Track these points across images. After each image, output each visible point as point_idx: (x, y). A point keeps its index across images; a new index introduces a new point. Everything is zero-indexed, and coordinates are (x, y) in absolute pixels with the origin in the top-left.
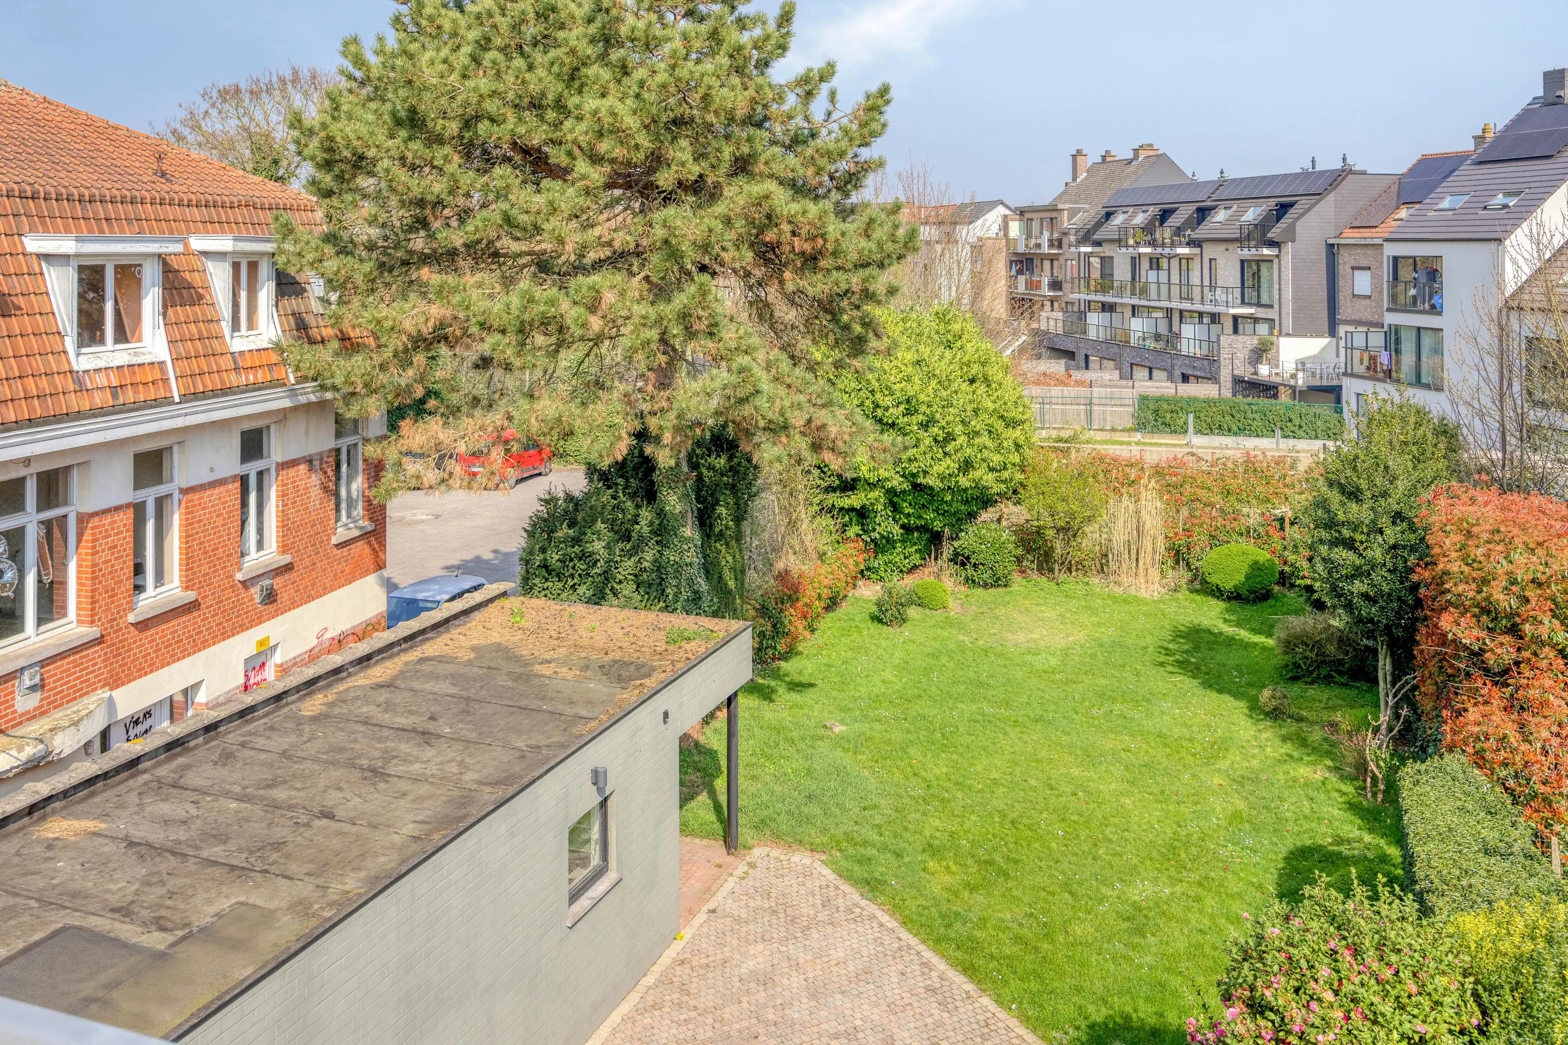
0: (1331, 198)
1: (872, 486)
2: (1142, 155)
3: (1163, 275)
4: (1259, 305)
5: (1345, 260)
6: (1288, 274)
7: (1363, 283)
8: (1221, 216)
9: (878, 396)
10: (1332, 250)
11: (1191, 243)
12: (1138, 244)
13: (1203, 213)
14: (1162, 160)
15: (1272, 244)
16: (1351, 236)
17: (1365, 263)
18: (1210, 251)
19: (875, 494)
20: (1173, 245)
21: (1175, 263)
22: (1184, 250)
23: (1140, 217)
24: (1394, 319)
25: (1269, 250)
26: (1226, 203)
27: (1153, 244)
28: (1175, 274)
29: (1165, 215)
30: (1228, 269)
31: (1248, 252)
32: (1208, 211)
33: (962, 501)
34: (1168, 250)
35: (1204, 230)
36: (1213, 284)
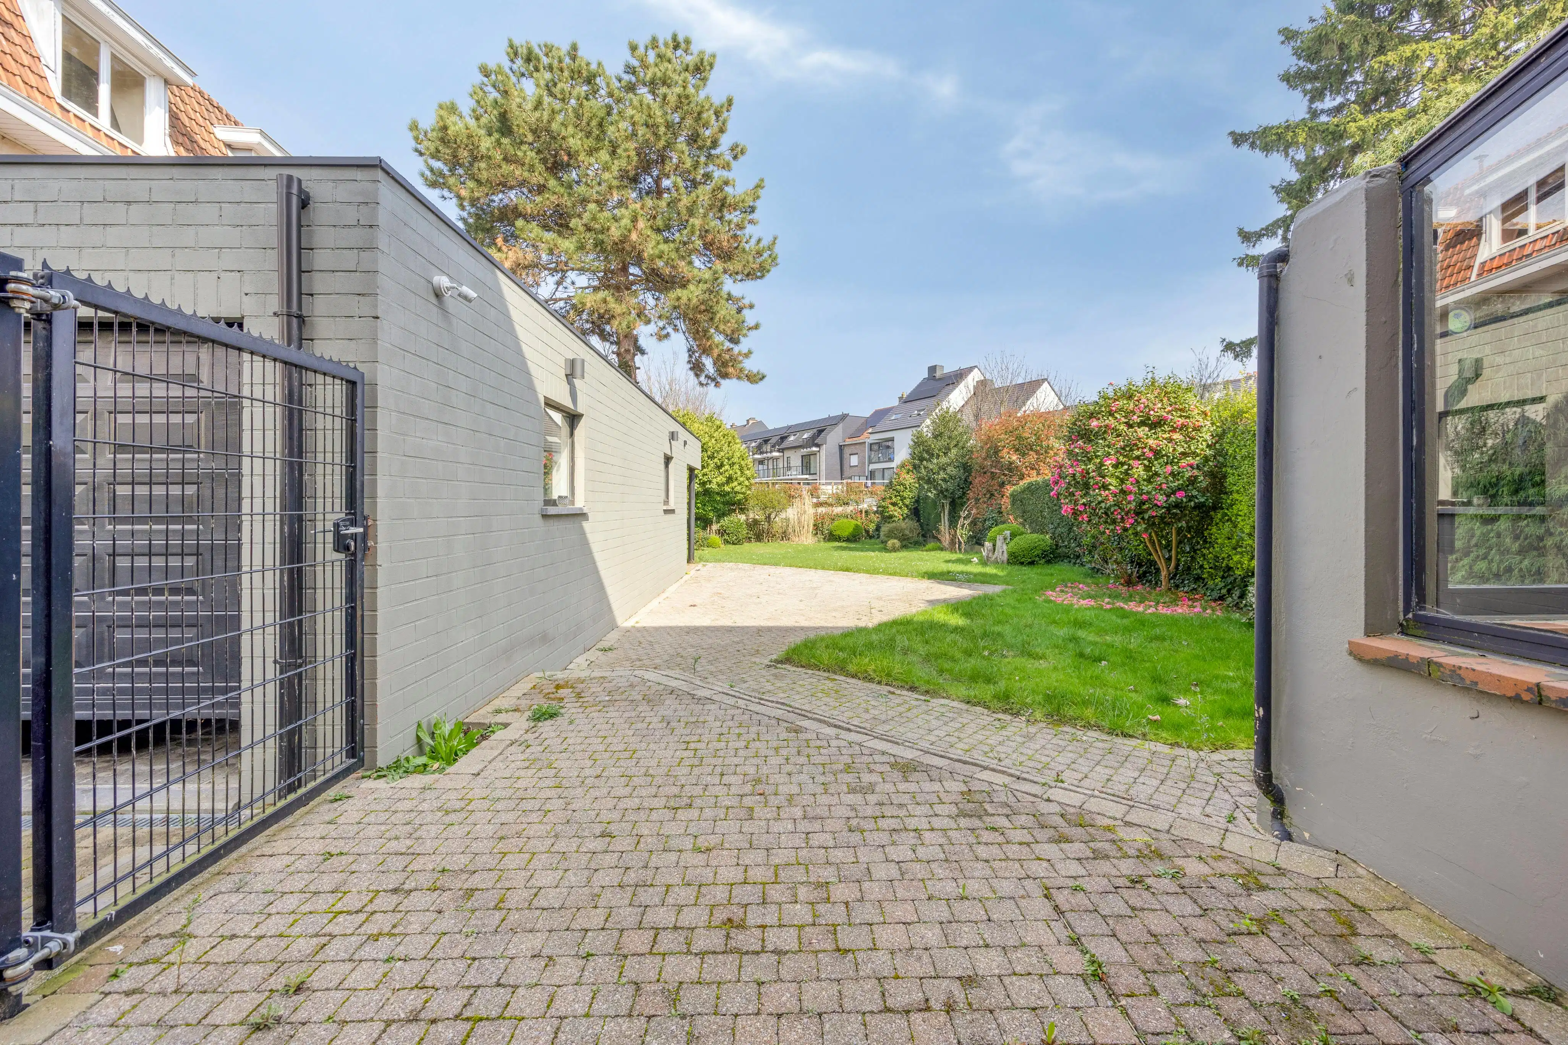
0: (841, 426)
2: (751, 422)
4: (809, 475)
5: (847, 451)
6: (823, 458)
7: (854, 460)
8: (792, 438)
10: (841, 448)
11: (779, 451)
12: (753, 454)
13: (783, 439)
14: (760, 423)
15: (818, 445)
16: (849, 441)
17: (855, 452)
18: (787, 454)
20: (771, 452)
22: (776, 454)
23: (754, 444)
24: (873, 467)
25: (814, 449)
26: (794, 433)
27: (761, 453)
28: (771, 467)
29: (766, 441)
30: (795, 459)
31: (805, 451)
32: (786, 437)
33: (723, 503)
34: (769, 455)
35: (785, 444)
36: (789, 468)
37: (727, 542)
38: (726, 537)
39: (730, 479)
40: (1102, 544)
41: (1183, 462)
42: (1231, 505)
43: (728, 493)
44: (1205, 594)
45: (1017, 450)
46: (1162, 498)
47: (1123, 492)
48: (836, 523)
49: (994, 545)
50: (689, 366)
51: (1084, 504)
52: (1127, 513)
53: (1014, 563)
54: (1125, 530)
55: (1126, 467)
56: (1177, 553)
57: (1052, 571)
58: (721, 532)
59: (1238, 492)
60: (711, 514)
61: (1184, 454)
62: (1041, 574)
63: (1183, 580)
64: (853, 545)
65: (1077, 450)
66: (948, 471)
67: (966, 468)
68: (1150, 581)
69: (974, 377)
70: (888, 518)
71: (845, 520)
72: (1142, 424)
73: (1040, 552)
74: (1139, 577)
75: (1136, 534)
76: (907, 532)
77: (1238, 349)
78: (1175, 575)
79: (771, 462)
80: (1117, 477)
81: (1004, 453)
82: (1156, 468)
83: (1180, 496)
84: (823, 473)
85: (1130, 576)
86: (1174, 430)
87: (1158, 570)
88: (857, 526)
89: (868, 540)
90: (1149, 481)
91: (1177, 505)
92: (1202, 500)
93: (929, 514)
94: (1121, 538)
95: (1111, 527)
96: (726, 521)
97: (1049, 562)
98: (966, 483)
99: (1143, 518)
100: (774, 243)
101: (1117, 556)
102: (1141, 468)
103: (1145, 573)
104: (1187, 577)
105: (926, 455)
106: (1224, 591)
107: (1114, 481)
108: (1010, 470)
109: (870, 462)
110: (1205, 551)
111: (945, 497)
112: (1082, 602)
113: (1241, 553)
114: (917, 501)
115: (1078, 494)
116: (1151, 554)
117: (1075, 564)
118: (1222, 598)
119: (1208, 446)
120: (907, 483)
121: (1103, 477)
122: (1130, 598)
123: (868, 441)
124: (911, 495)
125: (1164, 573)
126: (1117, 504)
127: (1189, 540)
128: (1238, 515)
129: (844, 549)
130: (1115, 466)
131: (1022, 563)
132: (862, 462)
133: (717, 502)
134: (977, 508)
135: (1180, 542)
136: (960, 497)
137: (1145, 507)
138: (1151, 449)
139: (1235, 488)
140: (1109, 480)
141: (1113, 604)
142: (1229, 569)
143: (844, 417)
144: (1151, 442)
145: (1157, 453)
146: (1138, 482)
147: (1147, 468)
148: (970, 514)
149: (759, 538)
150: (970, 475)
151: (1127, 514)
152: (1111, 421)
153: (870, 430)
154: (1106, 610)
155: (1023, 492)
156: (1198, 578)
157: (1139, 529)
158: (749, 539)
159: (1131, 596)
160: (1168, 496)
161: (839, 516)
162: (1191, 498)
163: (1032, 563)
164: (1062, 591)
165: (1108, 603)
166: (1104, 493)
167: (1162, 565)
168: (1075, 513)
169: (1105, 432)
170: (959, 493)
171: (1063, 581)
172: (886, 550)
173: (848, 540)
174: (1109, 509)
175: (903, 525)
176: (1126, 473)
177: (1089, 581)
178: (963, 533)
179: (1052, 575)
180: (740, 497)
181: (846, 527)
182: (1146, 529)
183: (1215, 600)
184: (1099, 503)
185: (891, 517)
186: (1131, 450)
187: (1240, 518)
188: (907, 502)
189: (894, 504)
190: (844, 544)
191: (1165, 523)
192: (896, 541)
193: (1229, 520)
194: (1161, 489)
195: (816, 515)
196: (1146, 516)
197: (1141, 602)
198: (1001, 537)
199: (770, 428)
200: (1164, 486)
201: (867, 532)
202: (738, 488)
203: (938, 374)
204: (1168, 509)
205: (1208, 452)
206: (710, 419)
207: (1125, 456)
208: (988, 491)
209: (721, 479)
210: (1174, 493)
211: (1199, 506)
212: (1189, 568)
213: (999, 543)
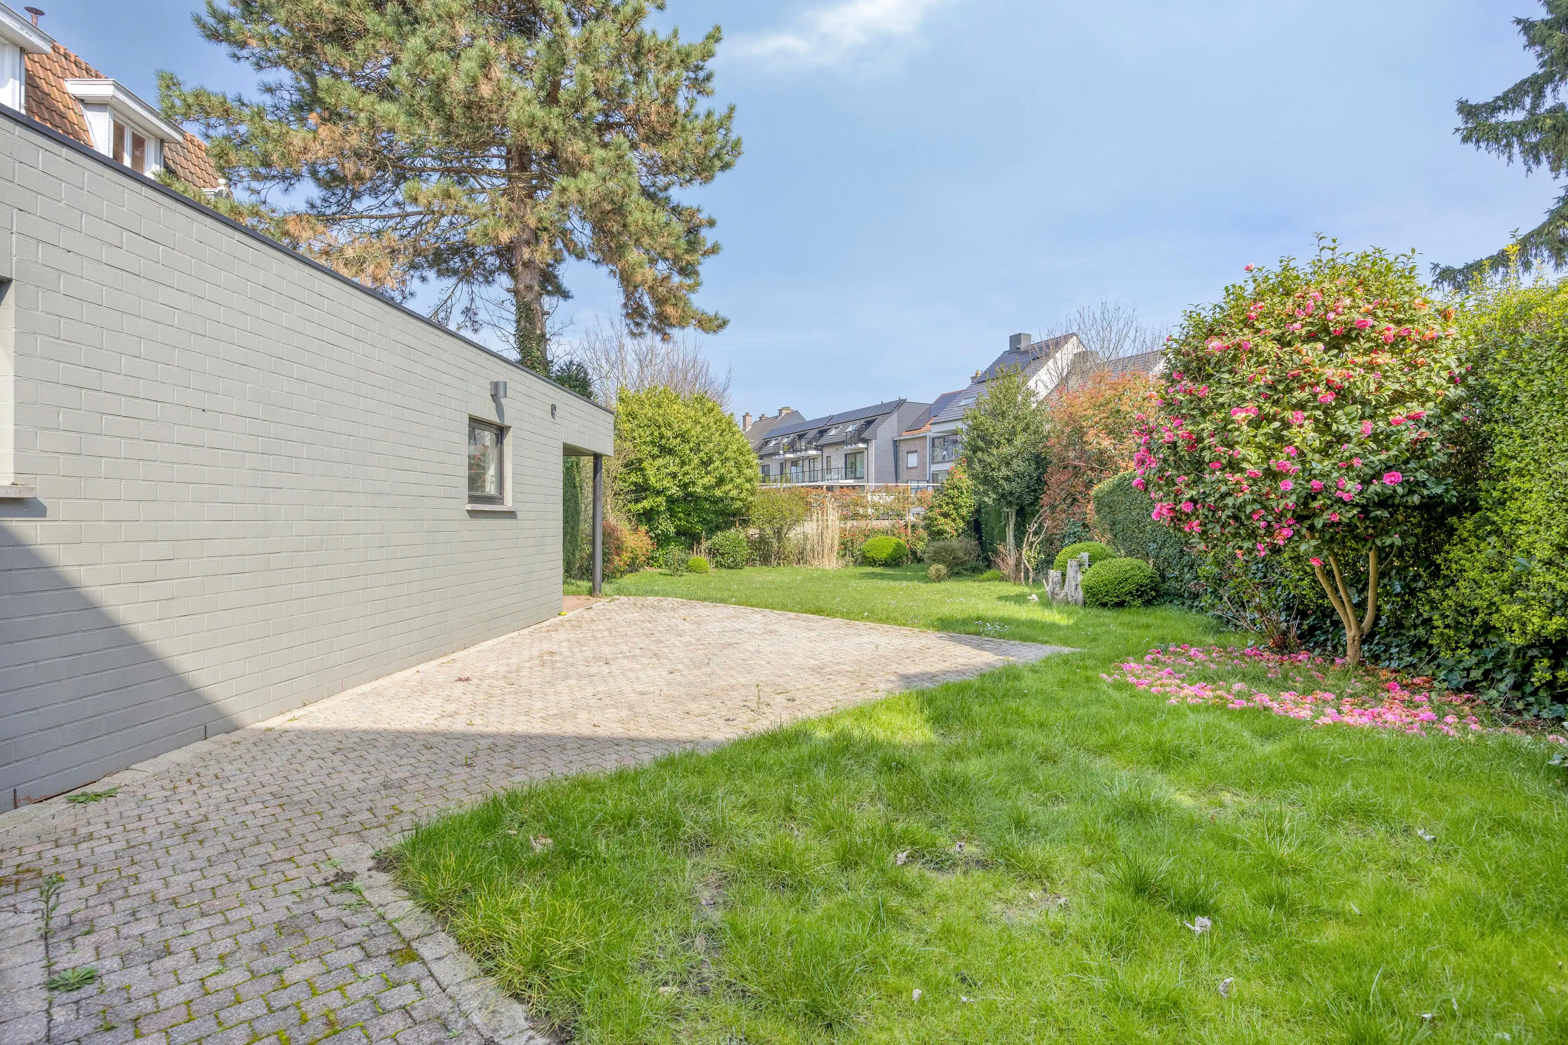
0: (895, 416)
1: (658, 493)
2: (784, 412)
3: (800, 469)
4: (855, 478)
5: (903, 448)
6: (872, 458)
7: (913, 460)
8: (833, 432)
9: (663, 429)
10: (896, 444)
11: (816, 448)
12: (785, 453)
13: (822, 432)
14: (796, 413)
15: (865, 441)
16: (906, 436)
17: (914, 449)
18: (827, 452)
19: (661, 499)
20: (806, 450)
21: (807, 462)
22: (812, 452)
23: (786, 440)
24: (935, 468)
25: (861, 445)
26: (836, 425)
27: (795, 451)
28: (806, 468)
29: (801, 437)
30: (838, 460)
31: (849, 448)
32: (826, 431)
33: (715, 512)
34: (803, 454)
35: (823, 441)
36: (829, 470)
37: (720, 565)
38: (719, 558)
39: (721, 481)
40: (1235, 575)
41: (1400, 412)
42: (1502, 503)
43: (721, 500)
44: (1434, 677)
45: (1110, 433)
46: (1352, 486)
47: (1272, 475)
48: (870, 540)
49: (1064, 575)
50: (624, 312)
51: (1193, 500)
52: (1280, 517)
53: (1092, 605)
54: (1276, 550)
55: (1277, 424)
56: (1378, 596)
57: (1150, 620)
58: (712, 552)
59: (1520, 473)
60: (699, 527)
61: (1399, 398)
62: (1129, 625)
63: (1388, 647)
64: (890, 571)
65: (1180, 397)
66: (1014, 466)
67: (1040, 462)
68: (1323, 645)
69: (1071, 349)
70: (937, 534)
71: (883, 537)
72: (1312, 337)
73: (1133, 587)
74: (1300, 637)
75: (1297, 559)
76: (960, 554)
77: (1460, 278)
78: (1372, 635)
79: (806, 462)
80: (1260, 446)
81: (1090, 437)
82: (1343, 425)
83: (1390, 483)
84: (872, 475)
85: (1285, 634)
86: (1376, 349)
87: (1337, 624)
88: (898, 545)
89: (915, 566)
90: (1325, 452)
91: (1384, 502)
92: (1439, 490)
93: (993, 529)
94: (1269, 566)
95: (1247, 545)
96: (719, 537)
97: (1148, 603)
98: (1038, 485)
99: (1311, 528)
100: (729, 117)
101: (1261, 598)
102: (1308, 425)
103: (1312, 629)
104: (1396, 641)
105: (981, 443)
106: (1476, 674)
107: (1253, 454)
108: (1101, 462)
109: (933, 461)
110: (1434, 594)
111: (1010, 504)
112: (1188, 691)
113: (1524, 601)
114: (978, 511)
115: (1182, 481)
116: (1324, 596)
117: (1191, 607)
118: (1471, 687)
119: (1452, 379)
120: (964, 485)
121: (1231, 446)
122: (1282, 684)
123: (930, 434)
124: (970, 502)
125: (1350, 633)
126: (1261, 500)
127: (1399, 570)
128: (1517, 521)
129: (882, 576)
130: (1256, 424)
131: (1104, 605)
132: (922, 463)
133: (707, 511)
134: (1054, 520)
135: (1382, 575)
136: (1032, 504)
137: (1315, 504)
138: (1329, 384)
139: (1513, 464)
140: (1241, 451)
141: (1249, 697)
142: (1487, 628)
143: (900, 403)
144: (1332, 372)
145: (1342, 395)
146: (1302, 454)
147: (1323, 427)
148: (1041, 526)
149: (765, 560)
150: (1045, 471)
151: (1278, 520)
152: (1247, 336)
153: (932, 421)
154: (1232, 712)
155: (1111, 492)
156: (1418, 645)
157: (1303, 548)
158: (750, 561)
159: (1286, 677)
160: (1366, 482)
161: (874, 532)
162: (1413, 487)
163: (1121, 604)
164: (1156, 662)
165: (1239, 695)
166: (1233, 478)
167: (1347, 616)
168: (1177, 518)
169: (1234, 359)
170: (1028, 499)
171: (1162, 639)
172: (927, 579)
173: (886, 564)
174: (1241, 508)
175: (955, 543)
176: (1279, 438)
177: (1210, 640)
178: (1030, 555)
179: (1148, 626)
180: (739, 504)
181: (884, 546)
182: (1318, 549)
183: (1458, 691)
184: (1223, 496)
185: (940, 533)
186: (1289, 390)
187: (1523, 529)
188: (964, 511)
189: (946, 515)
190: (879, 570)
191: (1357, 538)
192: (941, 566)
193: (1498, 532)
194: (1350, 468)
195: (843, 530)
196: (1319, 523)
197: (1305, 693)
198: (1074, 563)
199: (808, 418)
200: (1357, 463)
201: (914, 553)
202: (734, 493)
203: (1023, 346)
204: (1365, 510)
205: (1455, 392)
206: (700, 400)
207: (1276, 402)
208: (1070, 494)
209: (709, 480)
210: (1377, 476)
211: (1430, 505)
212: (1399, 625)
213: (1070, 573)
